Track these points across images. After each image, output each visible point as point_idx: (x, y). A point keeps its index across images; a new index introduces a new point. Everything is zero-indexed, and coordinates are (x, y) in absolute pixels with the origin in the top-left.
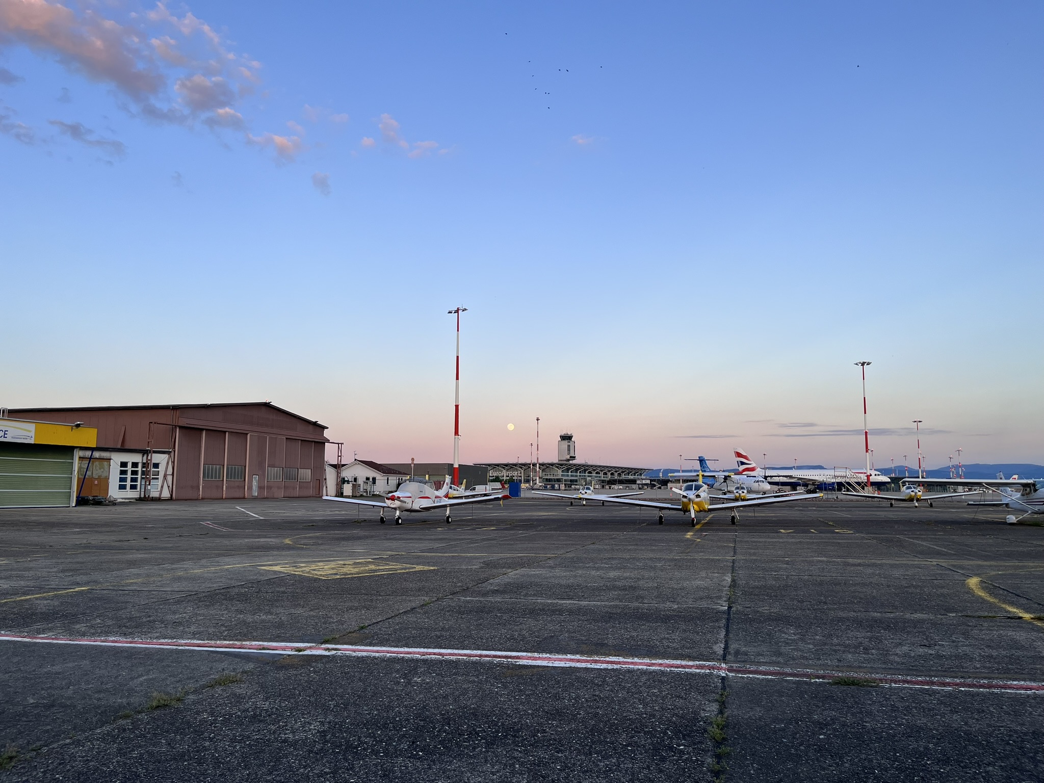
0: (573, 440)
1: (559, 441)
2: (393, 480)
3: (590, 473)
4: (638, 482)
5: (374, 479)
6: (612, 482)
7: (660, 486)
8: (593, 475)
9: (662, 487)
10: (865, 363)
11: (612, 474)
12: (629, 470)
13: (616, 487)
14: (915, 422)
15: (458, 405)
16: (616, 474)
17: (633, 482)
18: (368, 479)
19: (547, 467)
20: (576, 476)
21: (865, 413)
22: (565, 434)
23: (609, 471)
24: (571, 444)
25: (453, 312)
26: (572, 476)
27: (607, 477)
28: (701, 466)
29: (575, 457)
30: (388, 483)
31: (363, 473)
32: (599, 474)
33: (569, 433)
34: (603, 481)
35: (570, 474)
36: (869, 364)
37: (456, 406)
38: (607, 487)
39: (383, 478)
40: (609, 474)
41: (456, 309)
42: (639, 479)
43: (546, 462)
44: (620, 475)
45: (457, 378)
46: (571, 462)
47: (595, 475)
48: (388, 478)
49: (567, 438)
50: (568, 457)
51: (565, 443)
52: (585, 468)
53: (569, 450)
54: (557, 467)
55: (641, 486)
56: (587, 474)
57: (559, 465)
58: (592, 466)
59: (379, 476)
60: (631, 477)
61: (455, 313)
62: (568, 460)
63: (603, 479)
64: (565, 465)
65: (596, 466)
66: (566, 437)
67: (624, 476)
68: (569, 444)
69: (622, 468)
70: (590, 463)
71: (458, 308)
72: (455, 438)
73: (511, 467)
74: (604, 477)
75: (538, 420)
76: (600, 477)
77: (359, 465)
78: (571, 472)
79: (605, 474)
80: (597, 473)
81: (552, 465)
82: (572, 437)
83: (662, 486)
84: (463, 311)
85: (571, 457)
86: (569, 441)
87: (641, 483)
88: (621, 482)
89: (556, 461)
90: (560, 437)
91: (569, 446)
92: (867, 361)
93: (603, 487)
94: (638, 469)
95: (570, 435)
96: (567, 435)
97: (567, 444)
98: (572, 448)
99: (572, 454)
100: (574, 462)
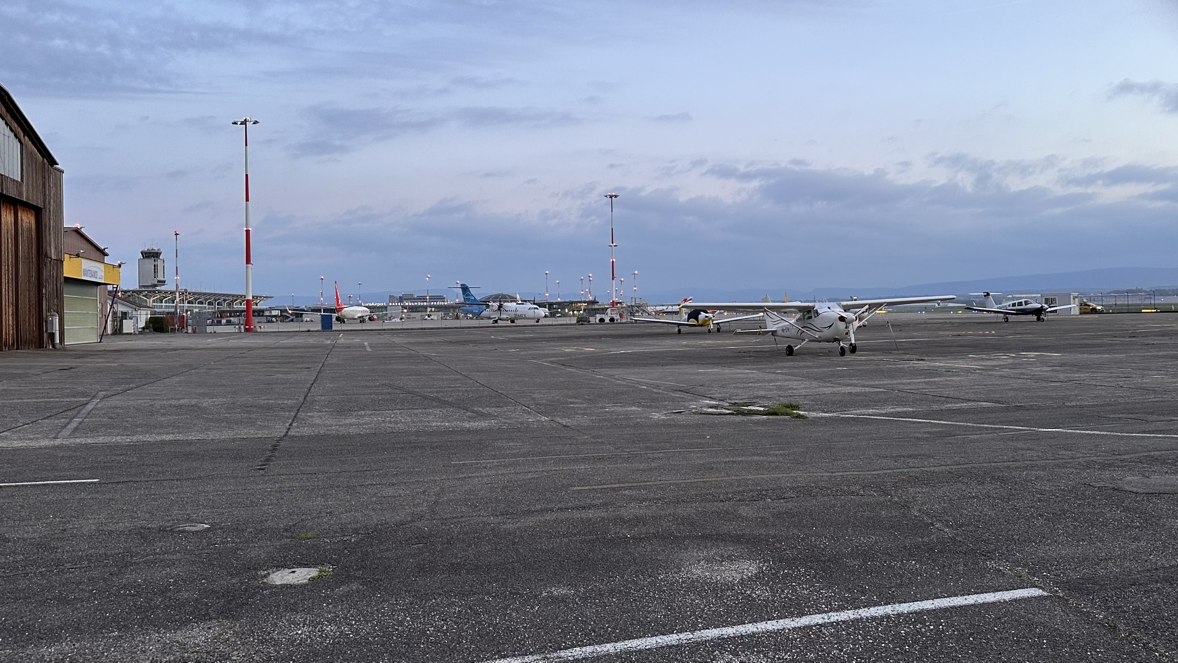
0: (161, 257)
1: (140, 260)
11: (219, 304)
22: (148, 250)
24: (159, 263)
25: (239, 123)
26: (167, 307)
27: (213, 308)
29: (165, 282)
32: (202, 303)
33: (156, 249)
40: (216, 304)
46: (158, 288)
49: (151, 255)
50: (154, 281)
51: (150, 263)
53: (155, 271)
62: (155, 286)
66: (151, 253)
68: (155, 263)
72: (247, 267)
74: (209, 308)
78: (166, 302)
80: (199, 303)
82: (161, 253)
85: (159, 281)
86: (155, 259)
90: (141, 253)
91: (155, 266)
95: (156, 251)
96: (153, 251)
97: (153, 263)
98: (160, 268)
99: (160, 278)
100: (163, 288)
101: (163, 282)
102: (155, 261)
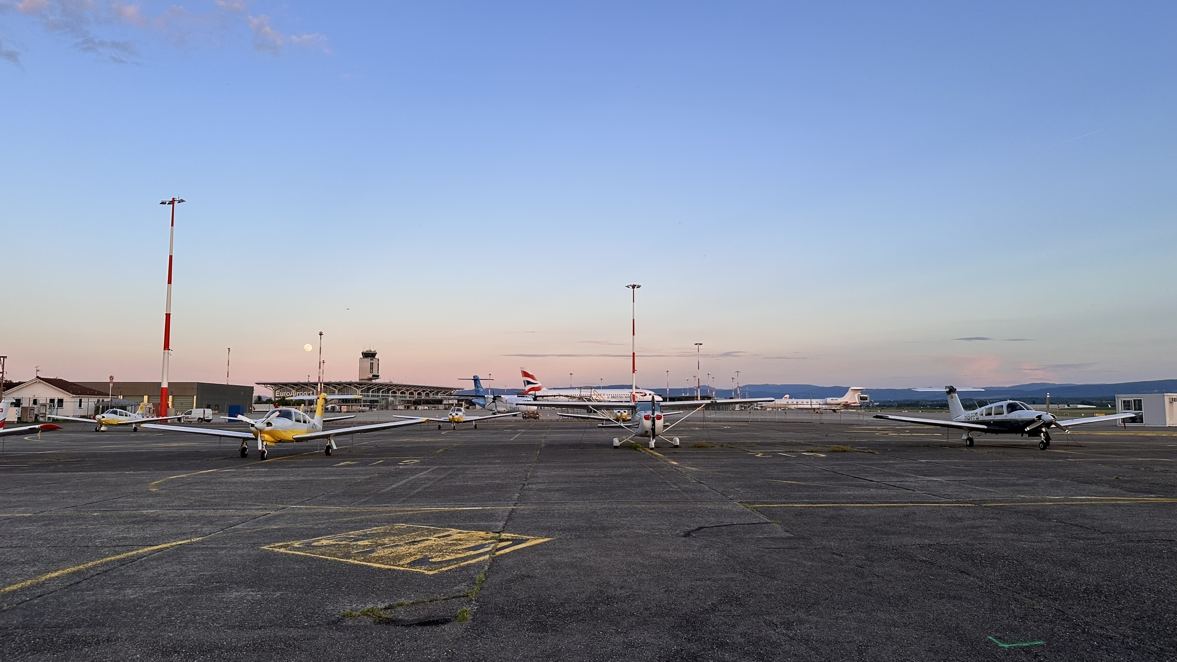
0: (376, 357)
1: (361, 358)
2: (90, 403)
3: (394, 392)
4: (445, 402)
5: (61, 401)
6: (417, 403)
7: (468, 405)
8: (397, 395)
9: (470, 407)
10: (636, 286)
11: (419, 394)
12: (438, 390)
13: (420, 407)
14: (696, 344)
15: (170, 314)
16: (423, 394)
17: (440, 402)
18: (52, 401)
19: (344, 387)
20: (378, 396)
21: (634, 334)
22: (367, 351)
23: (416, 391)
24: (374, 361)
25: (167, 202)
27: (413, 397)
28: (475, 386)
29: (378, 376)
30: (80, 406)
31: (47, 393)
32: (405, 393)
33: (372, 350)
34: (409, 402)
35: (371, 394)
36: (639, 287)
37: (166, 314)
38: (413, 408)
39: (73, 400)
40: (416, 394)
41: (171, 200)
42: (445, 399)
43: (343, 381)
44: (427, 394)
45: (170, 282)
46: (373, 381)
47: (400, 395)
48: (81, 401)
49: (369, 355)
50: (371, 376)
51: (368, 361)
52: (389, 388)
53: (372, 368)
54: (356, 387)
55: (447, 406)
56: (390, 394)
57: (358, 385)
58: (396, 385)
59: (67, 397)
60: (439, 397)
61: (169, 204)
62: (371, 379)
63: (408, 399)
64: (365, 384)
65: (401, 386)
66: (369, 353)
67: (432, 396)
68: (372, 361)
69: (430, 388)
70: (395, 382)
71: (173, 199)
72: (164, 353)
73: (302, 387)
74: (410, 397)
75: (321, 334)
76: (405, 397)
77: (40, 384)
78: (382, 392)
79: (411, 394)
80: (401, 393)
81: (350, 384)
82: (376, 354)
83: (470, 405)
84: (179, 202)
85: (373, 376)
86: (372, 358)
87: (448, 403)
88: (427, 402)
89: (356, 379)
90: (362, 354)
91: (372, 364)
92: (637, 284)
93: (408, 407)
94: (448, 389)
95: (374, 352)
96: (370, 352)
97: (370, 361)
98: (375, 366)
99: (375, 373)
100: (377, 381)
101: (377, 377)
102: (371, 360)
